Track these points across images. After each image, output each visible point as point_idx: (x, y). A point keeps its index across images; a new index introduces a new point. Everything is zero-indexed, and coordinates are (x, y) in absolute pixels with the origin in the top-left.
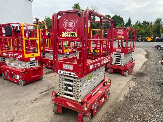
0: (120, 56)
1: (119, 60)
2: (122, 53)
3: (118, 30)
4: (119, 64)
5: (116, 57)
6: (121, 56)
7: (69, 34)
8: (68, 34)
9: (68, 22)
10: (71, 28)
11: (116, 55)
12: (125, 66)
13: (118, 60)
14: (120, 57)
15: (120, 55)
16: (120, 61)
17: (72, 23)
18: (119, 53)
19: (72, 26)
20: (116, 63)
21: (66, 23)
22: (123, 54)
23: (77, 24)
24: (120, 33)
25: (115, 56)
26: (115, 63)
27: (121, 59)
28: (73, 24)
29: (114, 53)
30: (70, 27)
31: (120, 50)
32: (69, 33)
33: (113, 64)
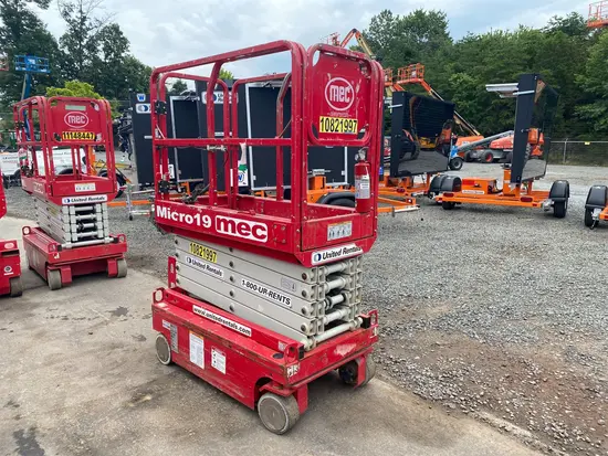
0: (90, 208)
1: (91, 225)
2: (100, 196)
3: (68, 107)
4: (96, 237)
5: (78, 213)
6: (98, 207)
7: (340, 126)
8: (335, 125)
9: (338, 83)
10: (345, 104)
11: (76, 206)
12: (116, 240)
13: (85, 225)
14: (93, 212)
15: (93, 204)
16: (94, 229)
17: (348, 89)
18: (86, 199)
19: (347, 101)
20: (80, 239)
21: (332, 87)
22: (106, 199)
23: (359, 95)
24: (77, 120)
25: (73, 212)
26: (75, 239)
27: (99, 218)
28: (349, 95)
29: (64, 200)
30: (342, 100)
31: (92, 187)
32: (340, 120)
33: (68, 245)
